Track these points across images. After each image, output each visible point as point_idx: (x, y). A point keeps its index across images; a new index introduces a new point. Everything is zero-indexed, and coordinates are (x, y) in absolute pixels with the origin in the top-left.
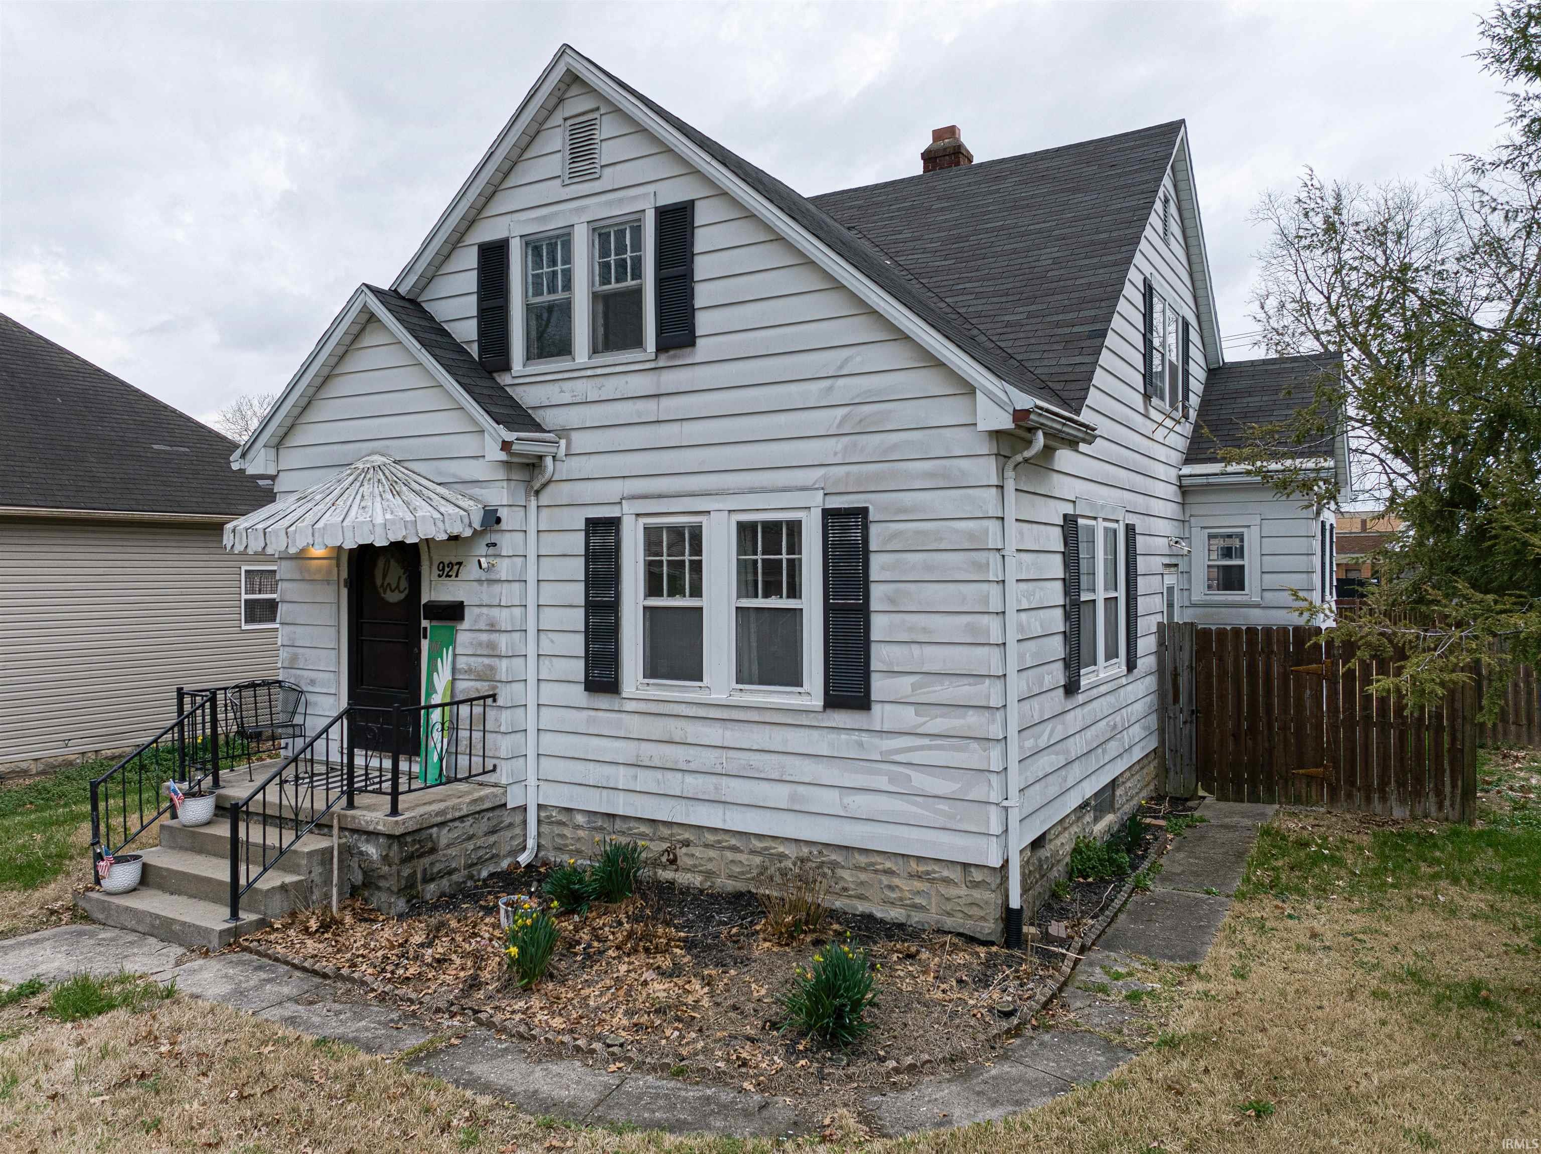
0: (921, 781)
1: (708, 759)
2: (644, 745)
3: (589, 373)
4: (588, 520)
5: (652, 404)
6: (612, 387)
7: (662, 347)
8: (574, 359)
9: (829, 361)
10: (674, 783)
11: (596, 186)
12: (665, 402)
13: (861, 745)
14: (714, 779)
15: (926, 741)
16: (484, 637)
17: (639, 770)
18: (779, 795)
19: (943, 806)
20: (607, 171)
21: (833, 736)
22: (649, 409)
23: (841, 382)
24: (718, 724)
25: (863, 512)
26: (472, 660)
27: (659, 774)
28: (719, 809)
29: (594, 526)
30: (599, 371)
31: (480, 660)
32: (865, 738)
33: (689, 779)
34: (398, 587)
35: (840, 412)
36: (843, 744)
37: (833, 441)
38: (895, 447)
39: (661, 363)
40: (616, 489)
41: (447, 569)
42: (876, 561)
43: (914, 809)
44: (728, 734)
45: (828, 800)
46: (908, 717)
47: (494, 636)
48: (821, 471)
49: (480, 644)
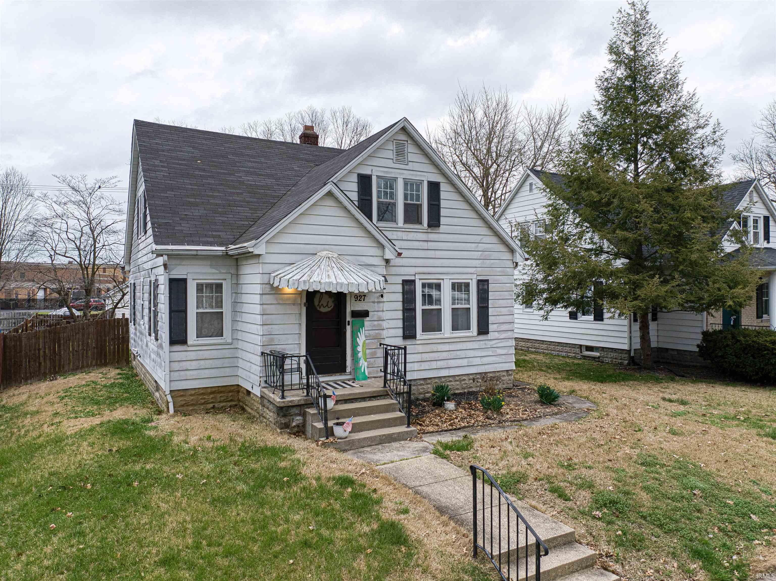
0: (498, 351)
1: (445, 355)
2: (423, 354)
3: (403, 230)
4: (403, 281)
5: (425, 244)
6: (411, 236)
7: (429, 226)
8: (397, 224)
9: (478, 238)
10: (434, 365)
11: (407, 167)
12: (430, 243)
13: (485, 344)
14: (446, 361)
15: (500, 341)
16: (376, 323)
17: (422, 363)
18: (464, 362)
19: (503, 357)
20: (410, 163)
21: (479, 343)
23: (480, 244)
24: (447, 344)
25: (487, 281)
26: (370, 332)
27: (428, 363)
28: (447, 370)
29: (405, 282)
30: (407, 230)
31: (374, 331)
32: (486, 342)
33: (439, 363)
34: (327, 305)
35: (480, 253)
36: (482, 344)
37: (478, 261)
38: (492, 264)
39: (429, 231)
40: (412, 271)
41: (359, 298)
42: (490, 293)
43: (497, 359)
44: (451, 346)
45: (477, 361)
46: (496, 335)
47: (380, 322)
48: (475, 269)
49: (374, 325)
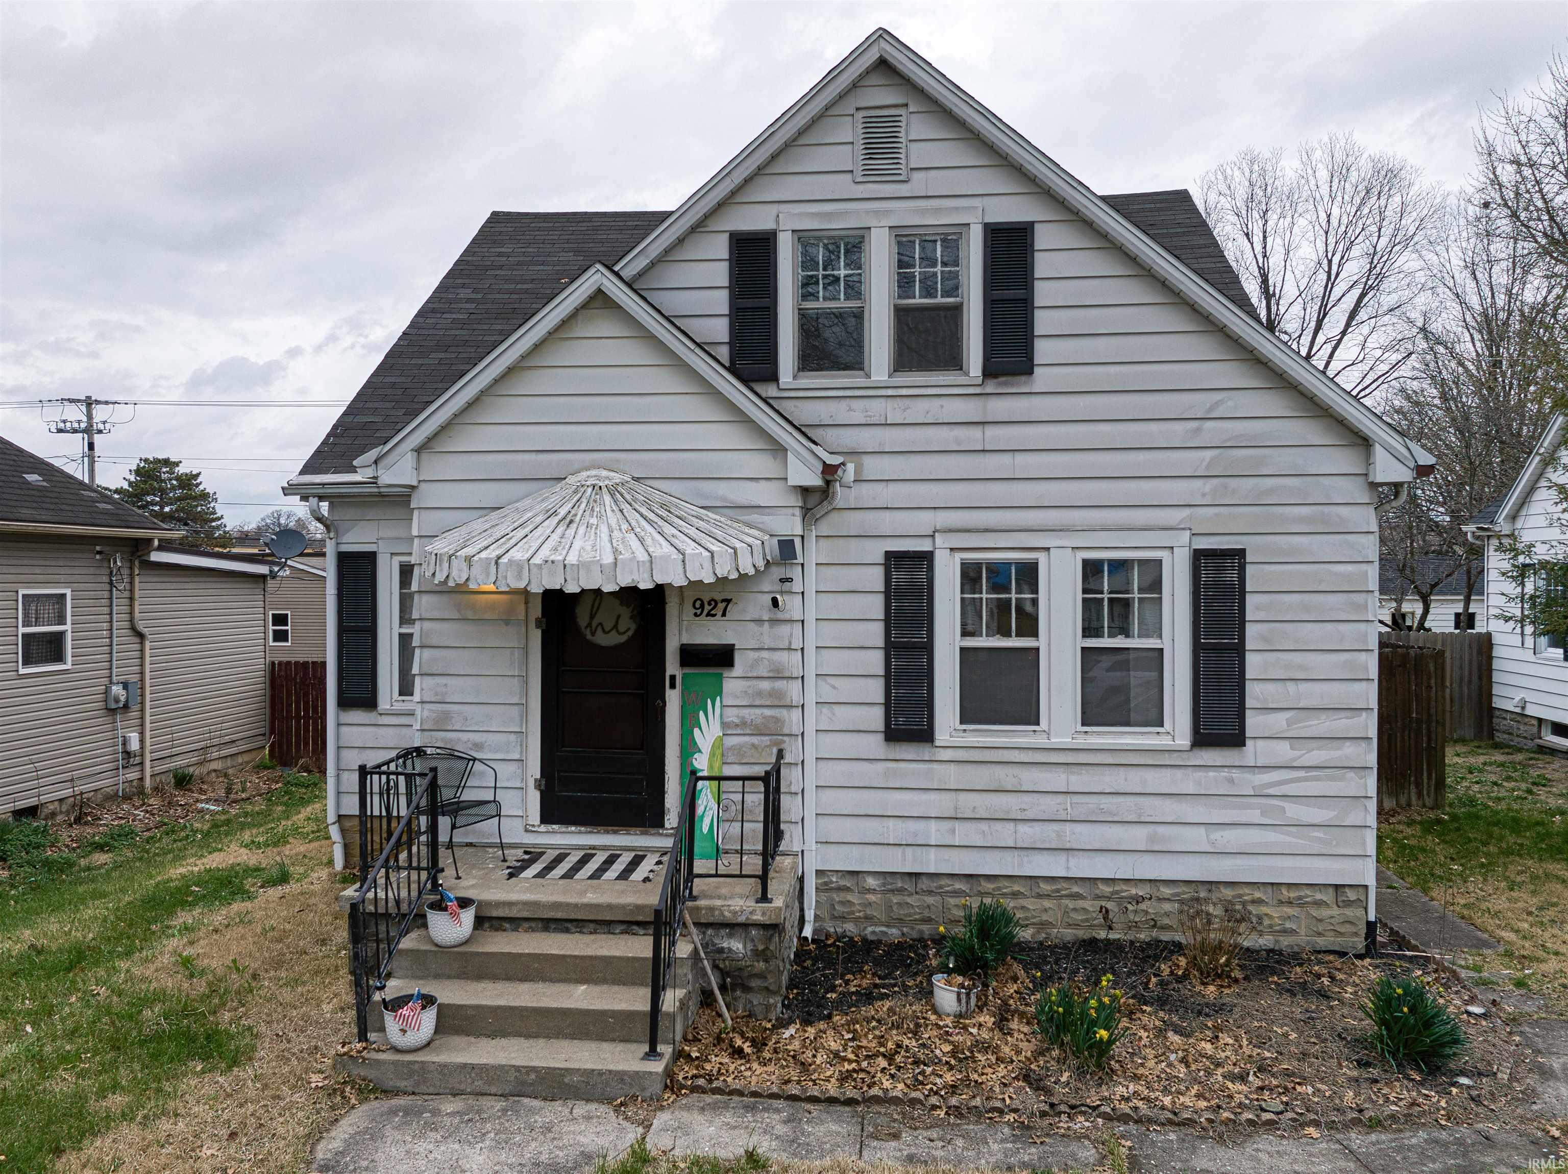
0: (1294, 811)
1: (1049, 805)
2: (962, 796)
3: (890, 392)
4: (889, 555)
5: (976, 433)
6: (919, 410)
7: (989, 372)
8: (868, 376)
9: (1200, 403)
10: (1005, 834)
11: (903, 190)
12: (990, 431)
13: (1231, 781)
14: (1055, 826)
15: (1302, 774)
16: (765, 685)
17: (957, 824)
18: (1137, 837)
19: (1318, 833)
20: (916, 176)
21: (1199, 774)
22: (973, 437)
23: (1209, 424)
24: (1061, 769)
25: (1241, 553)
26: (746, 712)
27: (984, 826)
28: (1062, 857)
29: (893, 560)
30: (904, 392)
31: (758, 711)
32: (1236, 774)
33: (1023, 828)
34: (615, 627)
35: (1208, 454)
36: (1211, 781)
37: (1198, 483)
38: (1271, 491)
39: (989, 389)
40: (925, 521)
41: (707, 608)
42: (1250, 600)
43: (1288, 839)
44: (1074, 778)
45: (1196, 838)
46: (1283, 751)
47: (780, 684)
48: (1187, 512)
49: (760, 694)
